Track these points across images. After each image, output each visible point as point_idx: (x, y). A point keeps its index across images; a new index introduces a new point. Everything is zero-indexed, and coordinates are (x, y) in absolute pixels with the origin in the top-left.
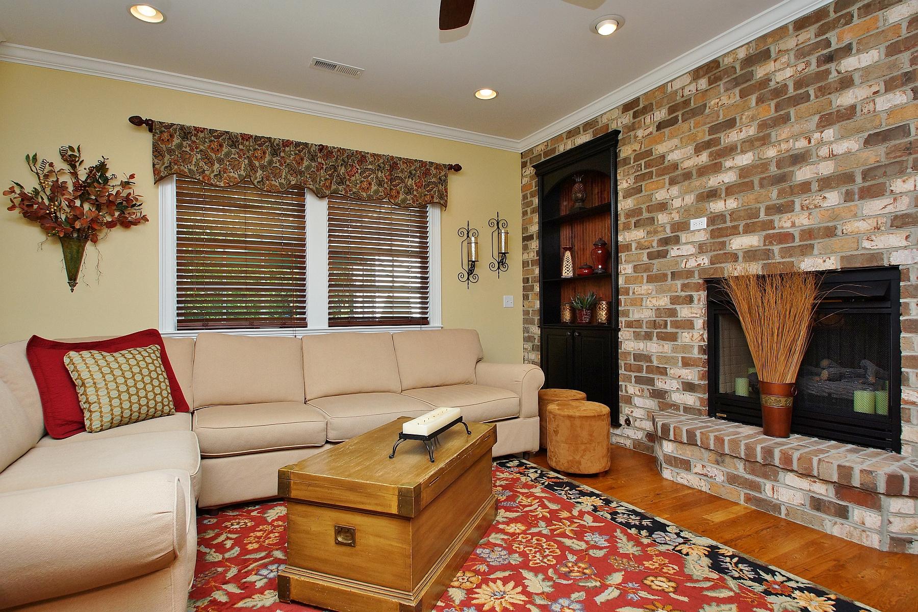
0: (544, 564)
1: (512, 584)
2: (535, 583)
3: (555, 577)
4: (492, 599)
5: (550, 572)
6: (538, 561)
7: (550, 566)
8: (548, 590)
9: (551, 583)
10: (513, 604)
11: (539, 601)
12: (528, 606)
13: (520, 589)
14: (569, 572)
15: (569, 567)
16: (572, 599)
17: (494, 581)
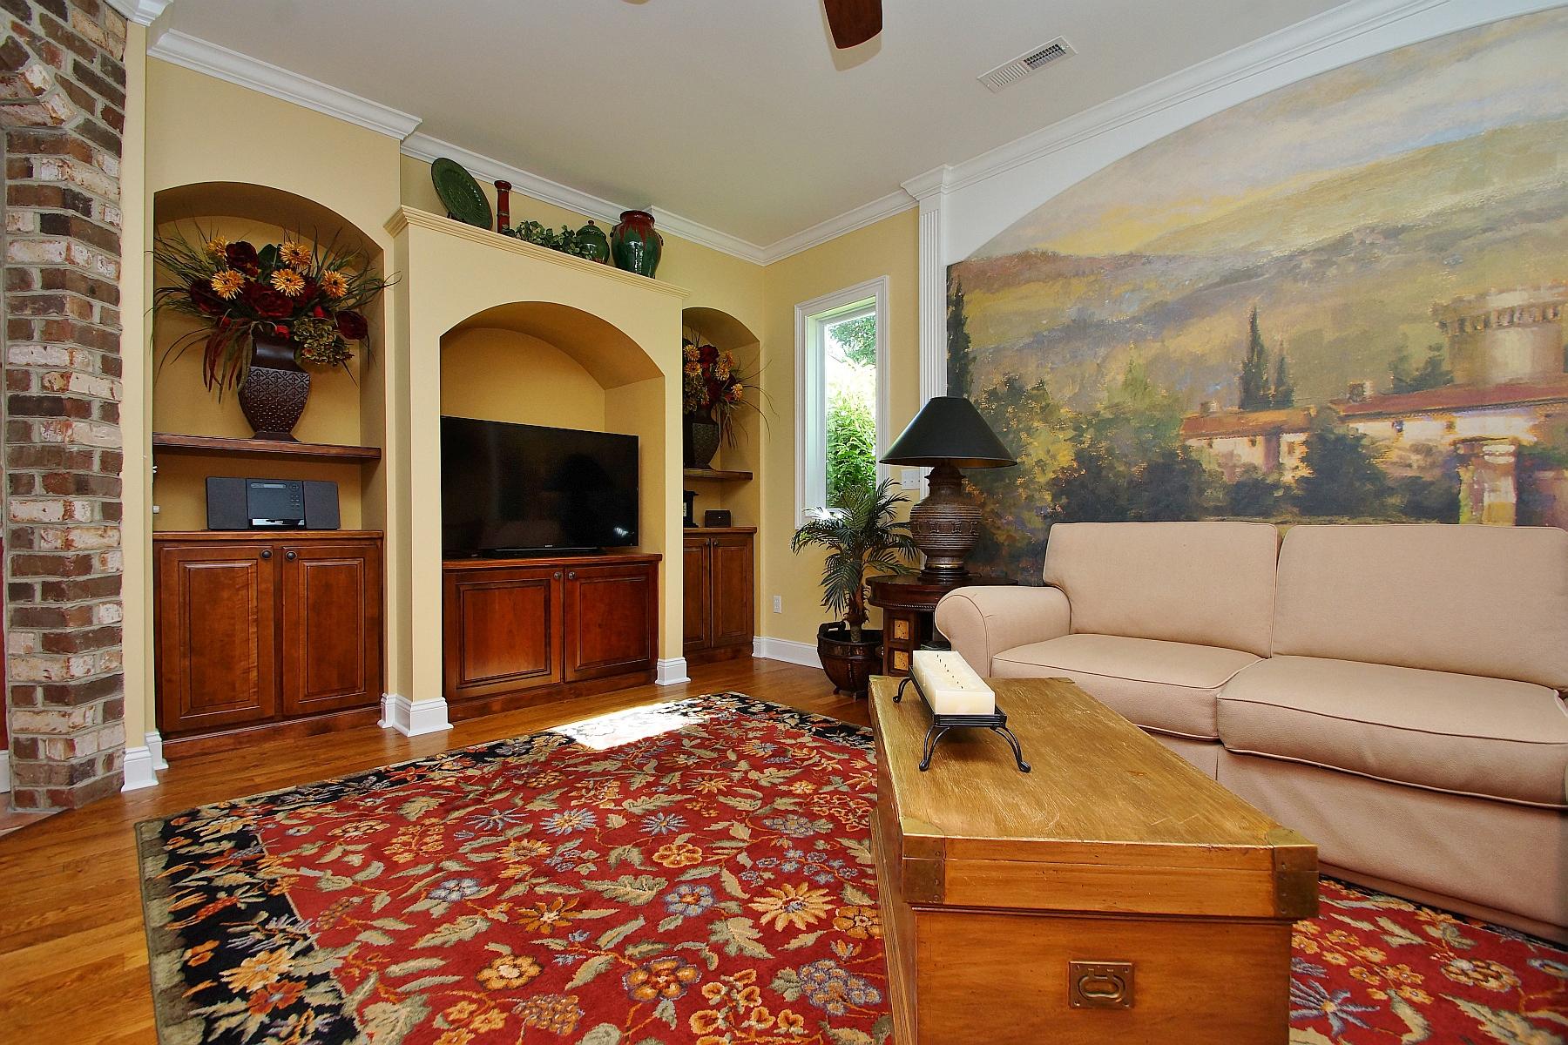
0: (726, 978)
1: (780, 926)
2: (738, 934)
3: (706, 952)
4: (802, 899)
5: (714, 962)
6: (739, 984)
7: (714, 976)
8: (718, 926)
9: (713, 938)
10: (770, 895)
11: (733, 906)
12: (747, 896)
13: (764, 920)
14: (677, 969)
15: (678, 981)
16: (682, 916)
17: (811, 928)
